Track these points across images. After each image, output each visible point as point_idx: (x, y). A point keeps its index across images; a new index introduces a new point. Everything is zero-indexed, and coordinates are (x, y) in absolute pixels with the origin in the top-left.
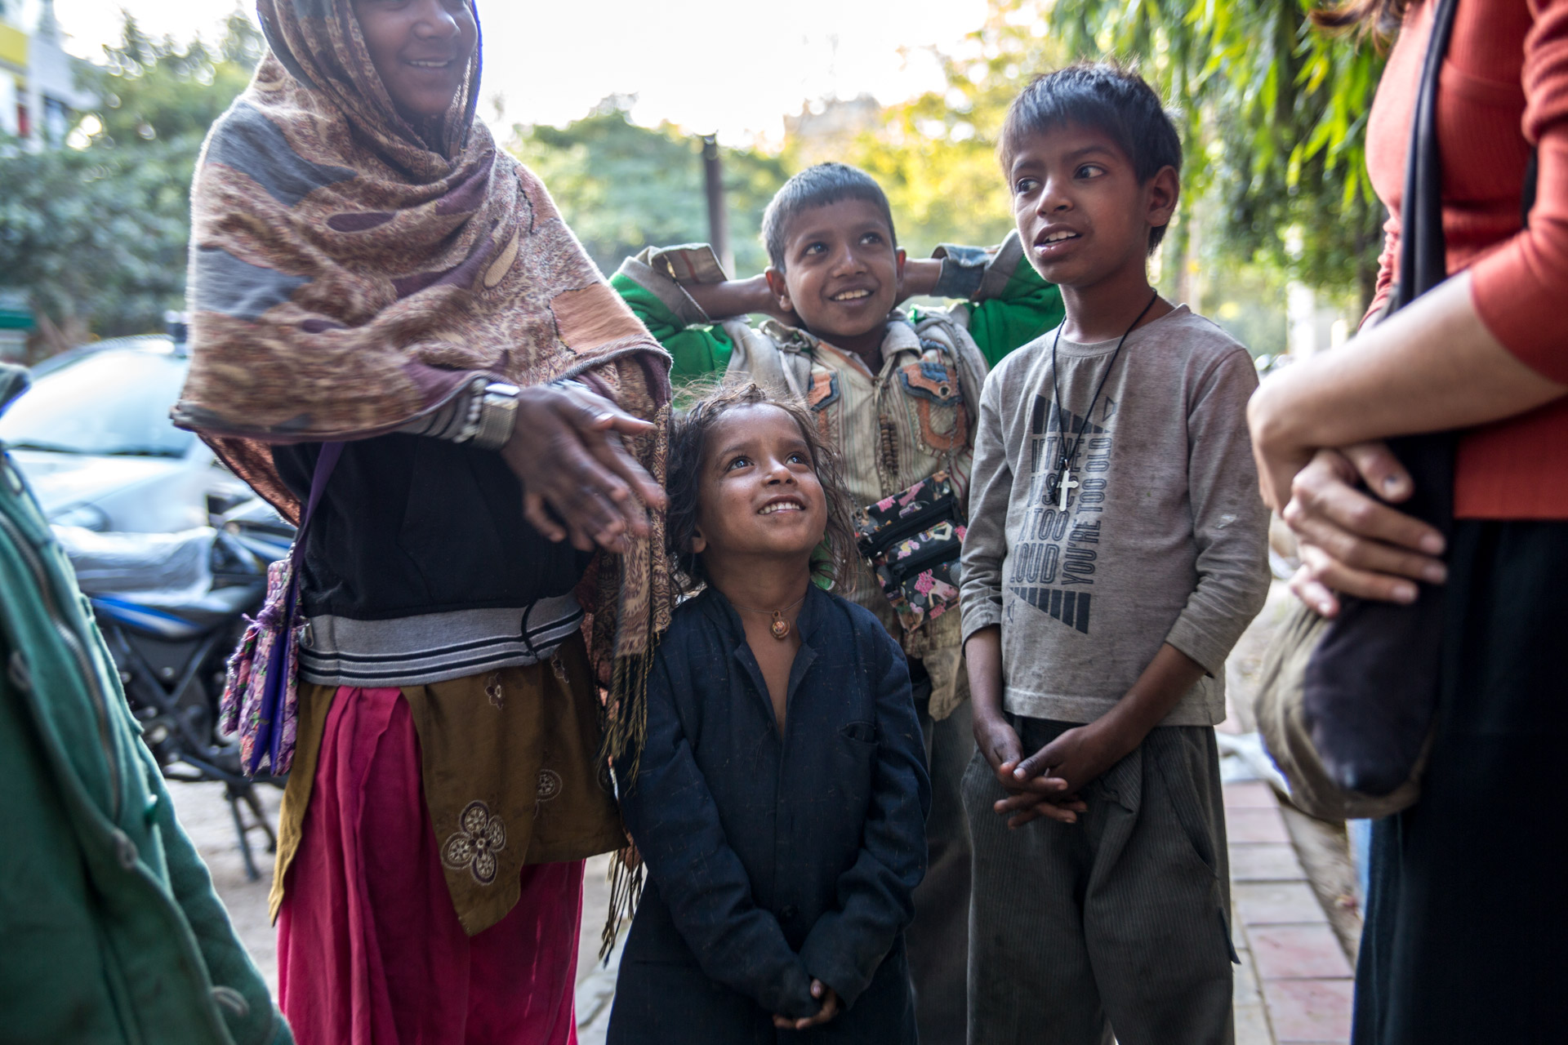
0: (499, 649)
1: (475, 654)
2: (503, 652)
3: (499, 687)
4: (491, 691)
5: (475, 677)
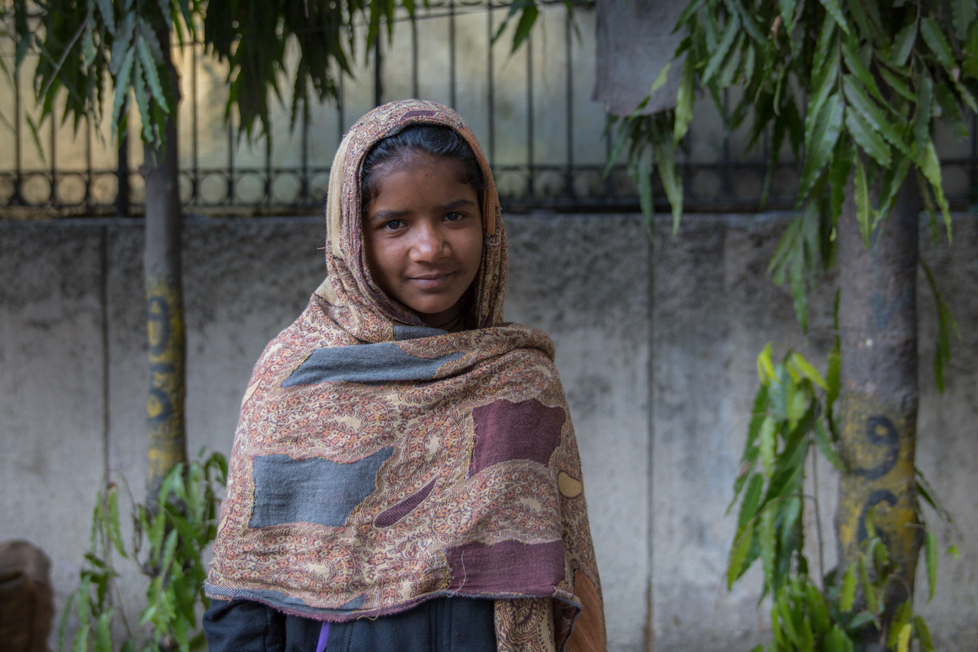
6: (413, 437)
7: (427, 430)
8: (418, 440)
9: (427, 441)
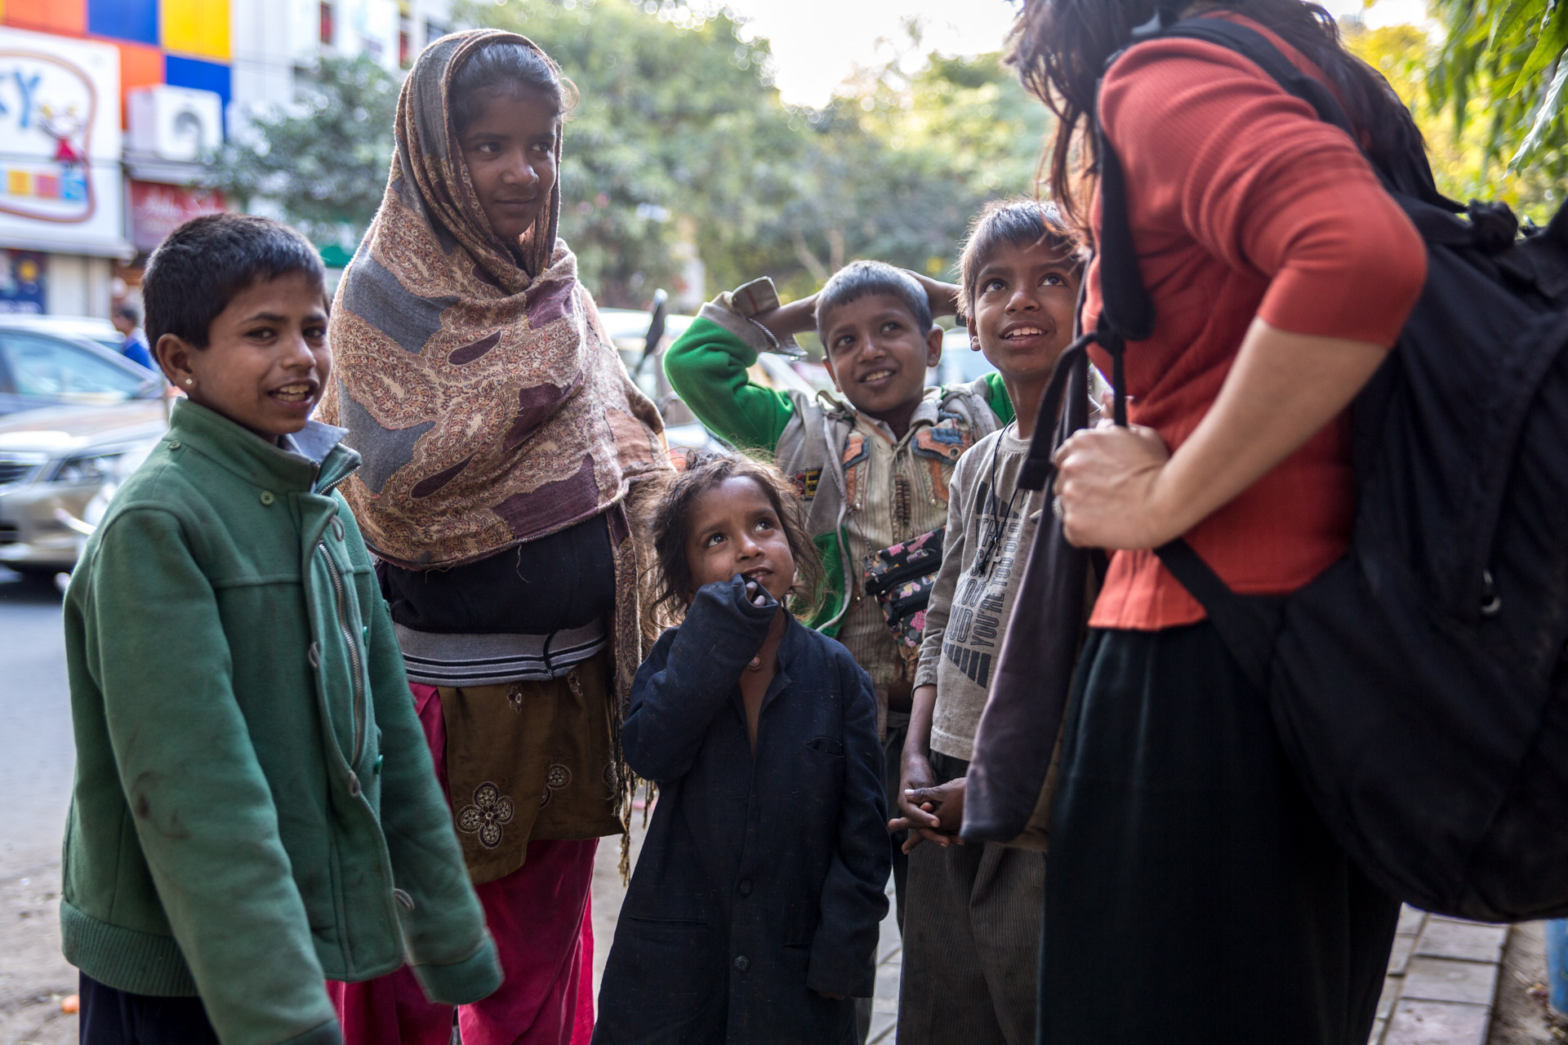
0: (522, 666)
1: (501, 668)
2: (524, 668)
3: (520, 695)
4: (513, 697)
5: (499, 685)
6: (456, 414)
7: (471, 409)
8: (462, 417)
9: (470, 418)
